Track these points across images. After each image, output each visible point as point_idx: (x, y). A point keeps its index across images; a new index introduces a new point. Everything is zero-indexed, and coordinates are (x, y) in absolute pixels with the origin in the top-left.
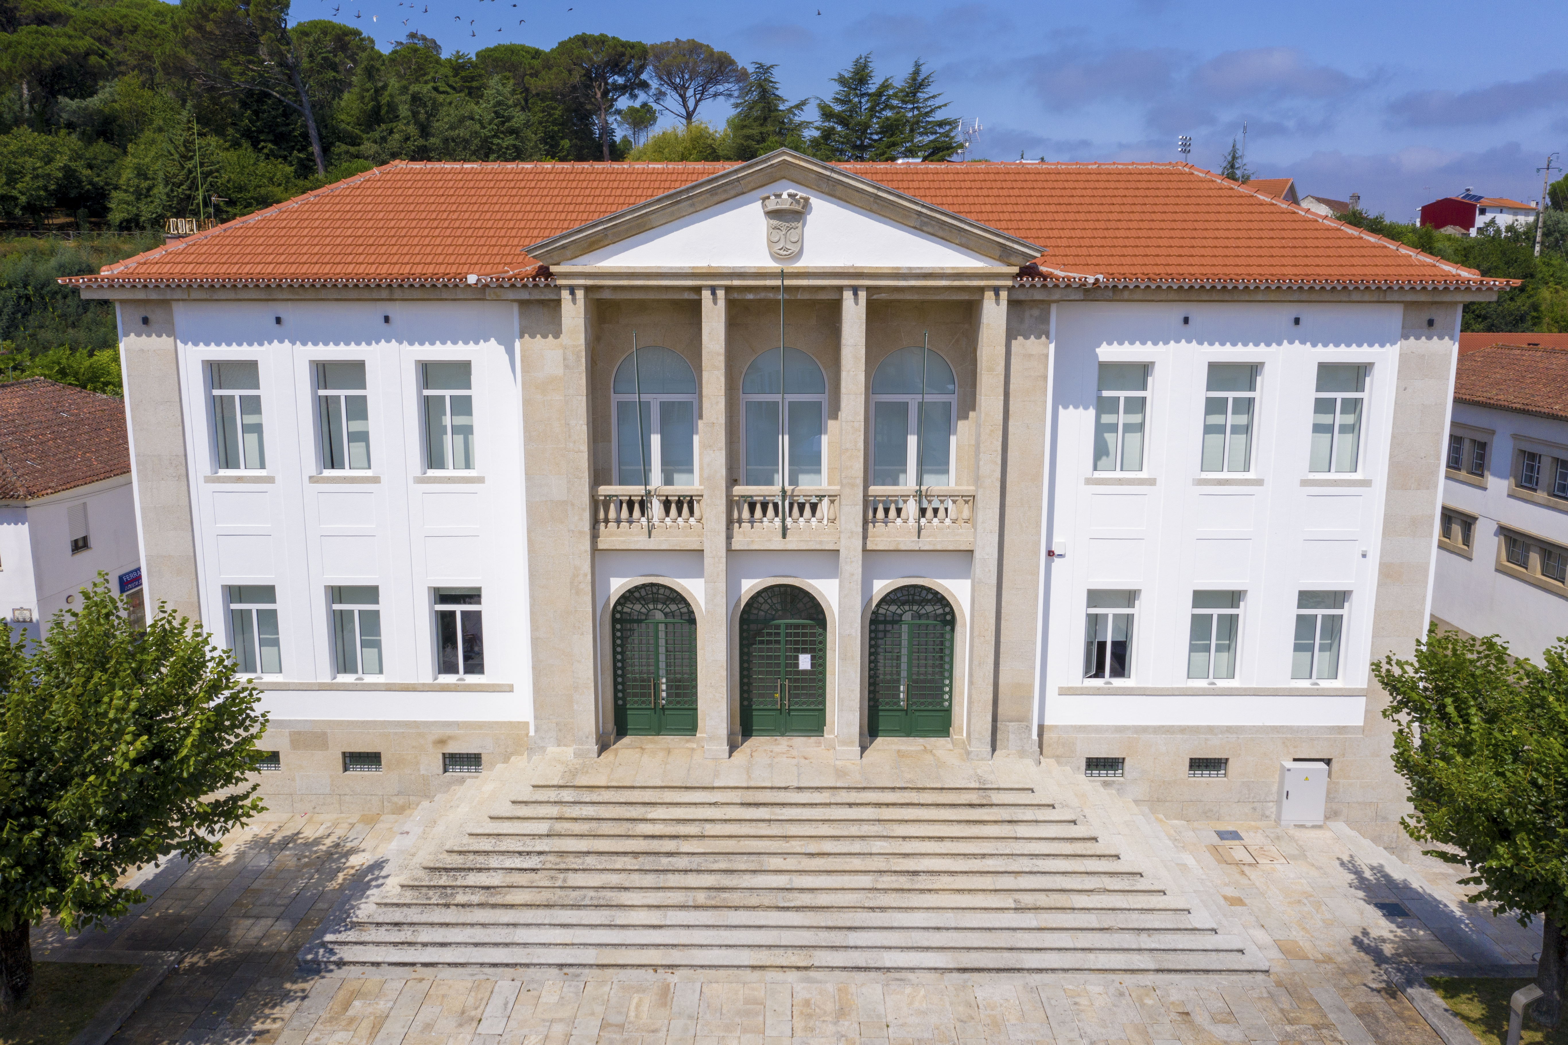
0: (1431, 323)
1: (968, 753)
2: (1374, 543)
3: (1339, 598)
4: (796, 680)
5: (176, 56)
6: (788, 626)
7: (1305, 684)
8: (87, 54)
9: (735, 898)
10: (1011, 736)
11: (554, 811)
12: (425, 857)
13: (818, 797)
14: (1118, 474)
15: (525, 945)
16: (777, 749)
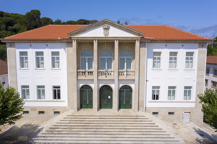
0: (203, 46)
1: (134, 111)
2: (196, 79)
3: (190, 87)
4: (108, 100)
5: (25, 21)
6: (107, 92)
7: (186, 101)
8: (13, 20)
9: (98, 133)
10: (141, 109)
11: (70, 119)
12: (49, 126)
13: (111, 117)
14: (156, 69)
15: (64, 140)
16: (105, 110)
